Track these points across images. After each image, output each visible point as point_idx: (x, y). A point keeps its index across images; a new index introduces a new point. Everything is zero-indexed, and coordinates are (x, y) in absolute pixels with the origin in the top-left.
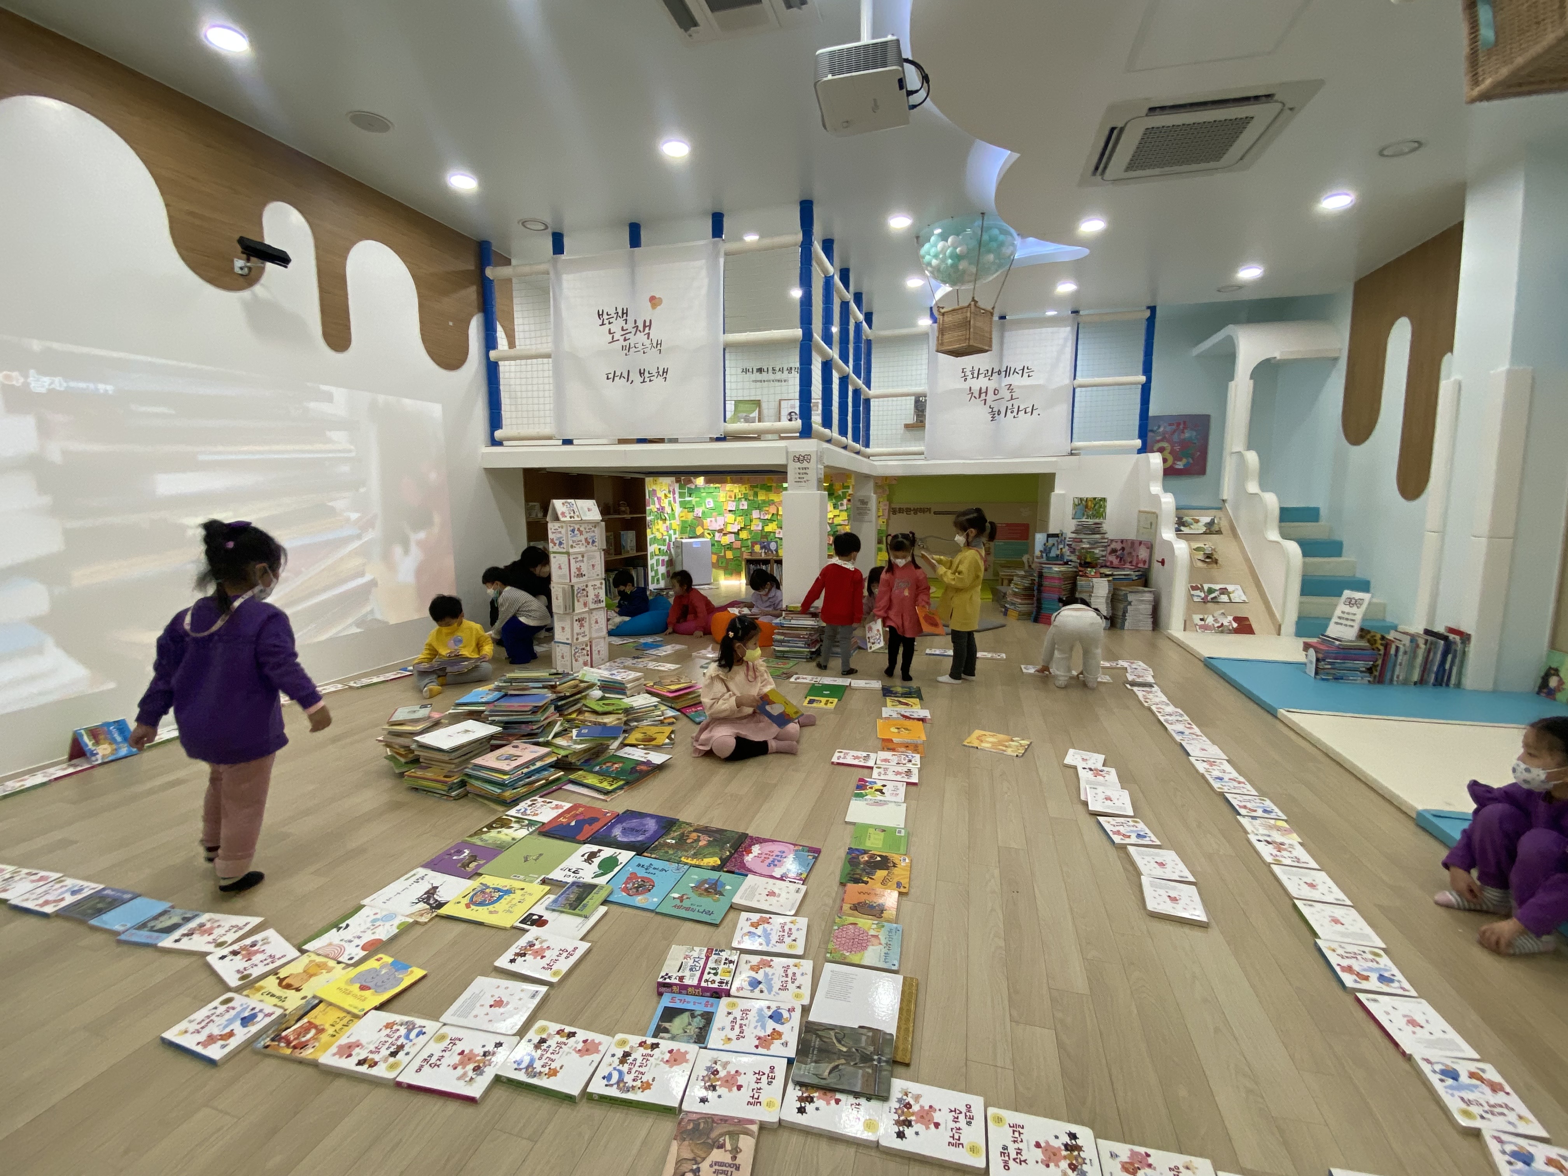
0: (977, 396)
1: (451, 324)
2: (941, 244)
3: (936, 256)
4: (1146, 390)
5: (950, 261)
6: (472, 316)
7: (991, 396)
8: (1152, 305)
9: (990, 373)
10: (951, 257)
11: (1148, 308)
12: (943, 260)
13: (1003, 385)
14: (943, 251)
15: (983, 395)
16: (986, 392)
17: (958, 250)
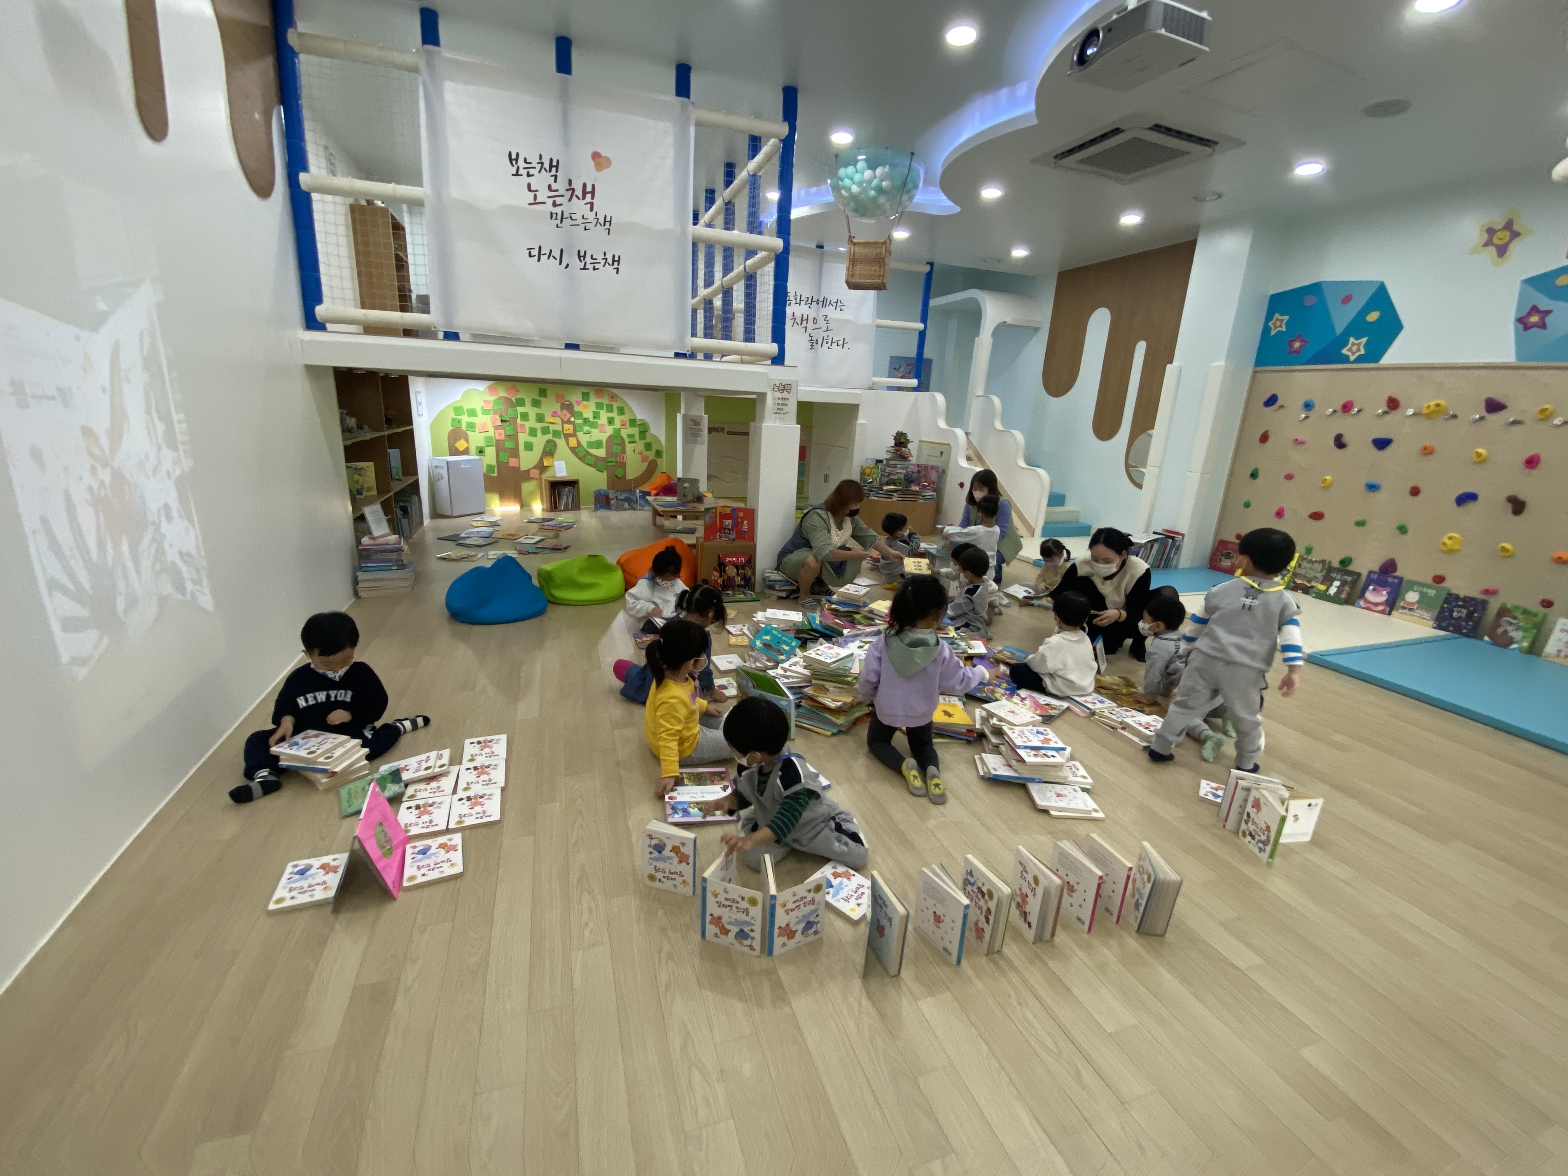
0: (799, 323)
1: (257, 116)
2: (868, 173)
3: (860, 184)
4: (922, 335)
5: (873, 193)
6: (273, 108)
7: (810, 325)
8: (931, 261)
9: (810, 302)
10: (875, 189)
11: (928, 263)
12: (864, 190)
13: (820, 315)
14: (869, 182)
15: (804, 322)
16: (807, 320)
17: (884, 183)
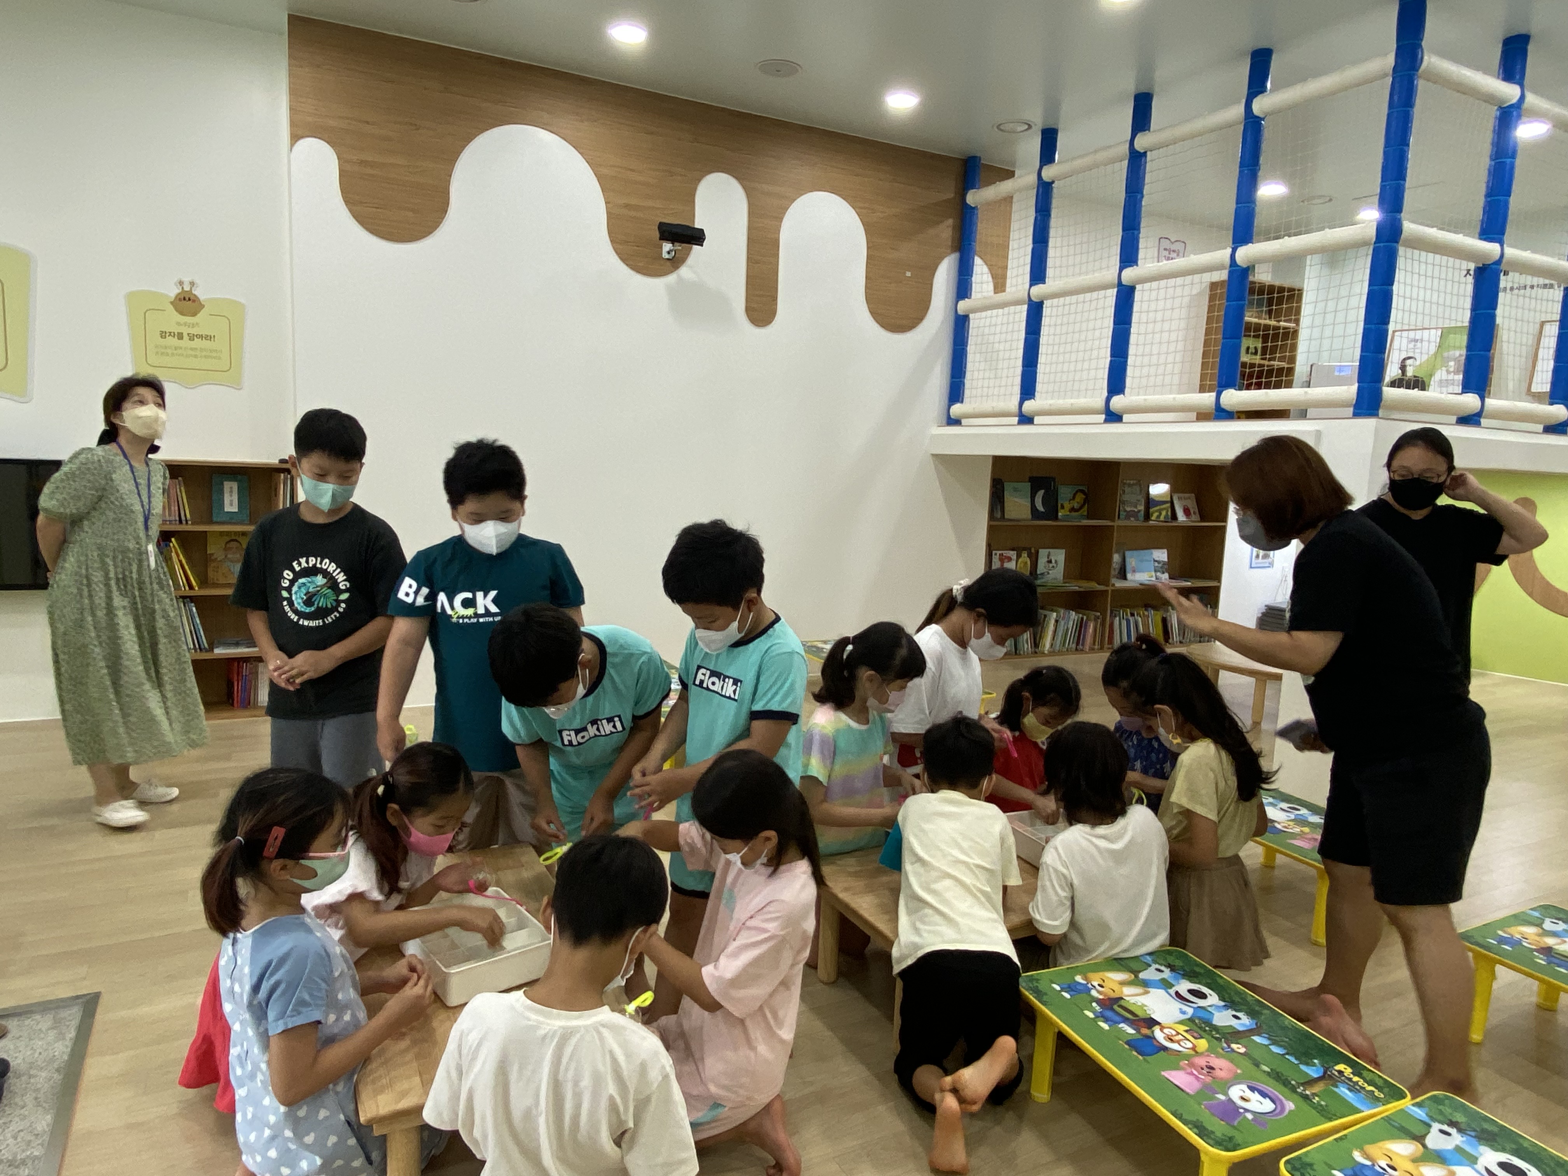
1: (908, 274)
6: (941, 259)
